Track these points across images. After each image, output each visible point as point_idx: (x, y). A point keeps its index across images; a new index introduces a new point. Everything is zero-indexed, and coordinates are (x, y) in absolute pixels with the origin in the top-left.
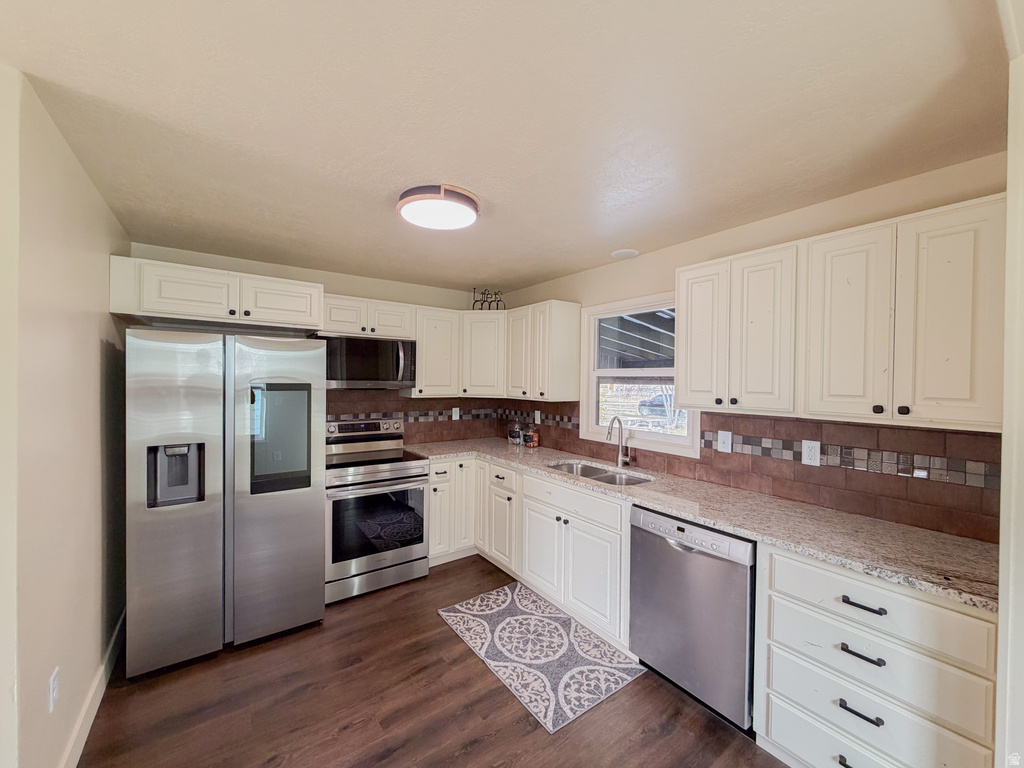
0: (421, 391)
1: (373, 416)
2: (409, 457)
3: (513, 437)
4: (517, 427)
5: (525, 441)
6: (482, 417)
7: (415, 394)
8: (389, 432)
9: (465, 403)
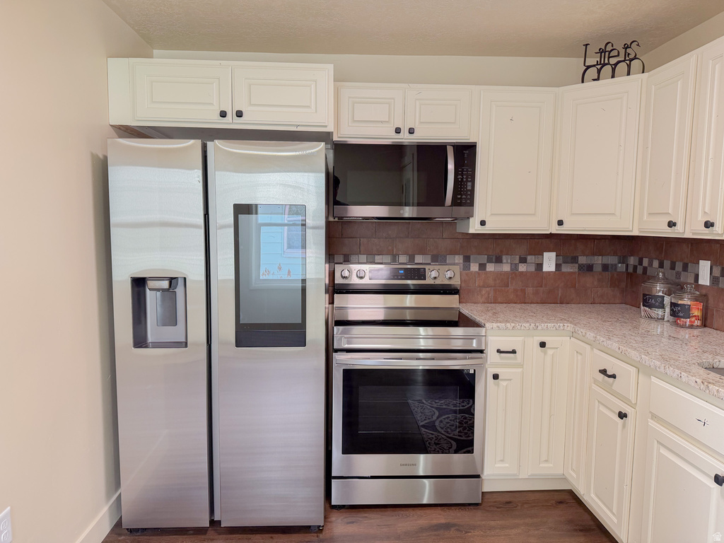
0: (483, 223)
1: (419, 259)
3: (650, 307)
4: (659, 289)
5: (673, 314)
6: (598, 268)
7: (474, 227)
8: (438, 282)
9: (566, 244)
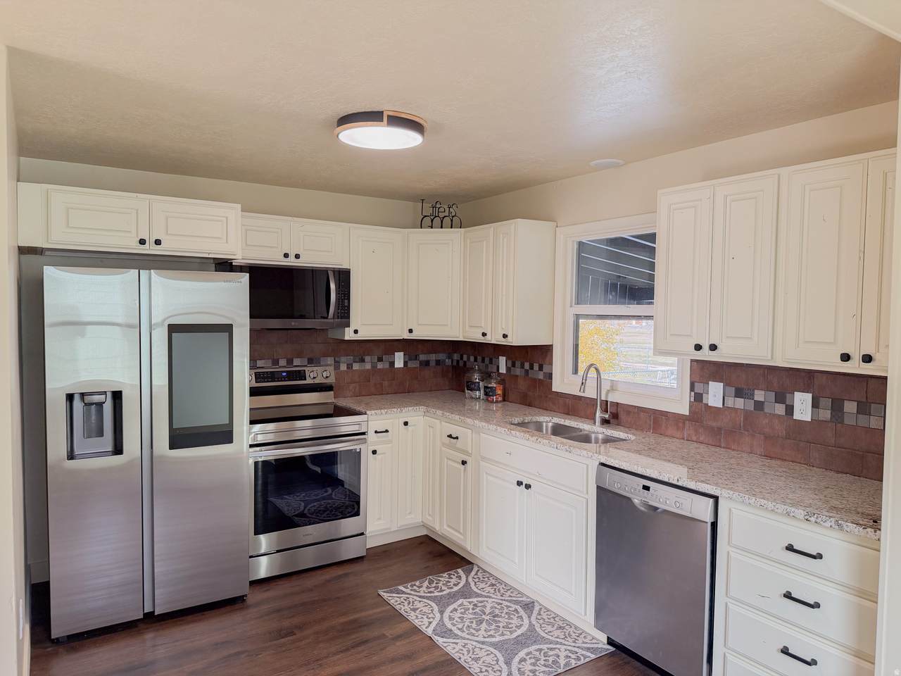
0: (356, 332)
1: (297, 362)
2: (340, 412)
3: (471, 390)
4: (476, 377)
5: (486, 394)
6: (433, 364)
7: (349, 335)
8: (317, 381)
9: (411, 346)
